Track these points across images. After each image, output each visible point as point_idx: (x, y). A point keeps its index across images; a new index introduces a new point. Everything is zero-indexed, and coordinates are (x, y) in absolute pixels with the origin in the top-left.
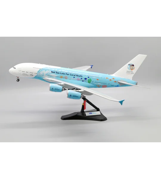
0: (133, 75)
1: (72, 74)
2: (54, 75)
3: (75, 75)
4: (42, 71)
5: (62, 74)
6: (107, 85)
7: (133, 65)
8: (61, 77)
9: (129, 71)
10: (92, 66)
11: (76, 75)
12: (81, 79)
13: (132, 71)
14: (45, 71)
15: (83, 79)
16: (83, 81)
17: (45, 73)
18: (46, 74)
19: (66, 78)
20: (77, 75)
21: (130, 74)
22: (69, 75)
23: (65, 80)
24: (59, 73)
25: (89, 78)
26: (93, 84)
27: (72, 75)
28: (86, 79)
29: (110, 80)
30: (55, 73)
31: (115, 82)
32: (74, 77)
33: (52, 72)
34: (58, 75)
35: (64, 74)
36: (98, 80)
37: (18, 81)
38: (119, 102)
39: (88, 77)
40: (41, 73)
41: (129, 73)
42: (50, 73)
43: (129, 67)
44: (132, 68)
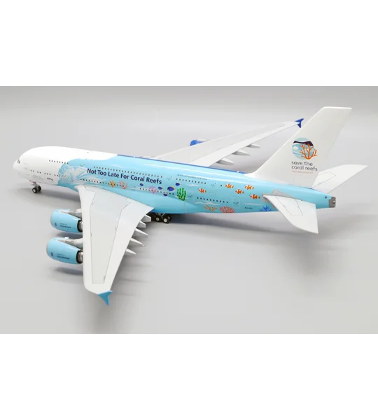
1: (136, 175)
2: (95, 178)
3: (142, 180)
4: (67, 168)
5: (112, 175)
7: (309, 143)
8: (113, 185)
9: (298, 161)
10: (300, 121)
11: (145, 179)
12: (160, 188)
14: (75, 168)
15: (165, 190)
16: (165, 195)
17: (76, 172)
18: (78, 177)
19: (123, 187)
20: (148, 180)
21: (304, 170)
22: (129, 178)
23: (121, 191)
24: (105, 174)
25: (179, 187)
27: (137, 179)
28: (170, 189)
29: (239, 192)
30: (97, 172)
31: (255, 197)
32: (142, 185)
33: (90, 171)
34: (106, 179)
35: (118, 176)
36: (202, 191)
37: (34, 191)
39: (178, 184)
40: (67, 174)
41: (302, 168)
42: (86, 175)
43: (296, 148)
44: (306, 152)
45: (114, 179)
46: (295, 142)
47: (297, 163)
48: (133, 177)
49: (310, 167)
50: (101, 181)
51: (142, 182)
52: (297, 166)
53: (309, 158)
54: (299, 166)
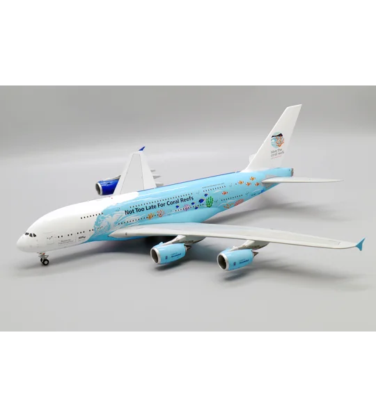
1: (171, 200)
2: (133, 218)
3: (177, 202)
4: (103, 218)
5: (150, 208)
6: (244, 196)
7: (281, 135)
8: (150, 217)
9: (275, 149)
11: (180, 200)
12: (193, 204)
14: (112, 215)
15: (197, 204)
16: (196, 208)
17: (112, 219)
18: (116, 223)
19: (160, 215)
20: (182, 200)
21: (278, 155)
22: (166, 204)
23: (160, 219)
24: (142, 209)
25: (207, 197)
26: (216, 207)
27: (172, 203)
28: (201, 201)
29: (248, 184)
30: (135, 211)
31: (258, 184)
32: (177, 207)
33: (128, 213)
34: (145, 214)
35: (155, 207)
36: (225, 193)
38: (357, 246)
39: (206, 195)
40: (104, 224)
42: (124, 218)
43: (273, 141)
44: (279, 142)
45: (153, 211)
46: (273, 137)
47: (274, 152)
48: (169, 203)
49: (281, 152)
50: (140, 217)
51: (177, 204)
52: (274, 154)
53: (280, 146)
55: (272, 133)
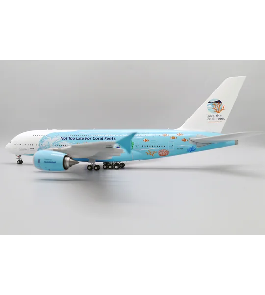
0: (224, 122)
1: (96, 136)
2: (67, 143)
3: (101, 139)
5: (79, 139)
6: (167, 148)
9: (212, 114)
13: (219, 114)
14: (52, 138)
16: (118, 147)
17: (52, 141)
18: (53, 144)
20: (105, 138)
21: (216, 120)
22: (92, 139)
24: (74, 139)
26: (138, 151)
27: (97, 139)
29: (173, 138)
30: (68, 138)
31: (185, 140)
33: (63, 138)
34: (74, 142)
35: (83, 139)
36: (146, 141)
40: (46, 143)
41: (214, 119)
42: (59, 141)
43: (210, 106)
44: (217, 108)
45: (80, 141)
46: (209, 102)
47: (211, 116)
48: (94, 138)
49: (220, 118)
50: (71, 144)
52: (211, 118)
53: (219, 112)
54: (213, 117)
55: (210, 99)
